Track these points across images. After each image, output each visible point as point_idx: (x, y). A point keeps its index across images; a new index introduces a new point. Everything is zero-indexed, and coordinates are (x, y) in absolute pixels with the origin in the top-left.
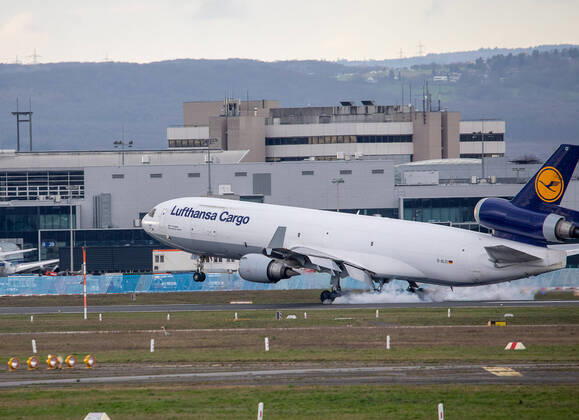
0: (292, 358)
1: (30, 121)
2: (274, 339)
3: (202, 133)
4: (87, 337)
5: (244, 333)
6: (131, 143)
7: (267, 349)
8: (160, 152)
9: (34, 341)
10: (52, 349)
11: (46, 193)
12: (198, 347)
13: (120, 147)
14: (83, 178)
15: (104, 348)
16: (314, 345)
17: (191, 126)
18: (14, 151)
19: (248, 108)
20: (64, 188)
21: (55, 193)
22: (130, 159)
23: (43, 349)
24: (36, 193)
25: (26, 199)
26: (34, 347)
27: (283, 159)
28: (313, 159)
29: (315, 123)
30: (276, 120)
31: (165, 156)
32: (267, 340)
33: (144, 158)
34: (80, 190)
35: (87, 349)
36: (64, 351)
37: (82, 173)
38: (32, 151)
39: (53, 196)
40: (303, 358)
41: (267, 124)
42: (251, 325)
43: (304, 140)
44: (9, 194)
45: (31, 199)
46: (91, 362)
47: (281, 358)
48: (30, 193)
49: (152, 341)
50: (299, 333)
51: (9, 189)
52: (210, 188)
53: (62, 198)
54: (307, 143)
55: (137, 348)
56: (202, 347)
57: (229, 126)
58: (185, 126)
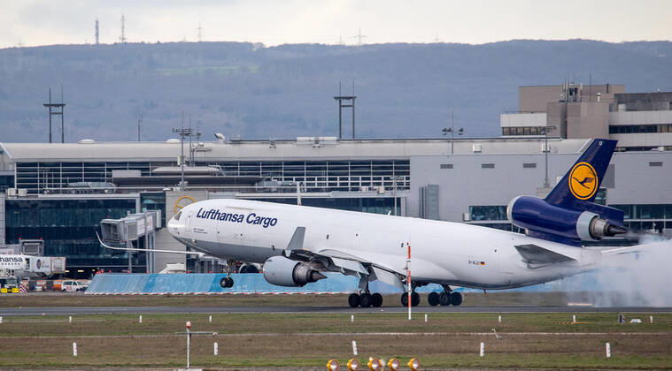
0: (637, 366)
1: (353, 106)
2: (616, 344)
3: (540, 120)
4: (411, 339)
5: (582, 338)
6: (461, 130)
7: (608, 355)
8: (492, 140)
9: (354, 343)
10: (374, 351)
11: (368, 184)
12: (531, 352)
13: (449, 135)
14: (408, 168)
15: (430, 351)
16: (660, 351)
17: (527, 112)
18: (335, 138)
19: (591, 92)
20: (388, 179)
21: (379, 184)
22: (462, 148)
23: (364, 351)
24: (358, 184)
25: (347, 190)
26: (355, 349)
27: (628, 149)
28: (662, 149)
29: (665, 109)
30: (622, 107)
31: (498, 145)
32: (608, 345)
33: (475, 146)
34: (405, 181)
35: (411, 352)
36: (387, 354)
37: (407, 162)
38: (355, 138)
39: (375, 187)
40: (649, 366)
41: (611, 110)
42: (590, 329)
43: (651, 129)
44: (330, 184)
45: (353, 190)
46: (415, 366)
47: (624, 366)
48: (352, 184)
49: (482, 345)
50: (645, 338)
51: (330, 179)
52: (547, 179)
53: (387, 189)
54: (656, 131)
55: (465, 352)
56: (536, 352)
57: (569, 113)
58: (520, 112)
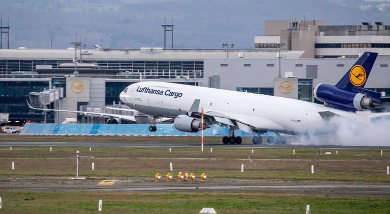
0: (329, 178)
1: (172, 30)
2: (317, 166)
3: (276, 40)
4: (203, 162)
5: (299, 162)
6: (233, 45)
7: (313, 172)
8: (250, 51)
9: (171, 164)
10: (182, 168)
11: (180, 74)
12: (270, 170)
13: (226, 48)
14: (203, 66)
15: (213, 169)
16: (341, 171)
17: (270, 35)
18: (162, 48)
19: (305, 25)
20: (192, 72)
21: (186, 75)
22: (232, 55)
23: (176, 169)
24: (174, 74)
25: (168, 77)
26: (171, 167)
27: (325, 57)
28: (344, 57)
29: (346, 35)
30: (322, 33)
31: (253, 53)
32: (312, 167)
33: (240, 54)
34: (201, 73)
35: (203, 169)
36: (189, 170)
37: (202, 62)
38: (173, 49)
39: (184, 76)
40: (335, 178)
41: (316, 35)
42: (303, 157)
43: (338, 46)
44: (159, 74)
45: (172, 77)
46: (205, 177)
47: (321, 178)
48: (171, 74)
49: (243, 166)
50: (334, 163)
51: (159, 71)
52: (280, 73)
53: (190, 77)
54: (340, 47)
55: (233, 169)
56: (273, 170)
57: (292, 36)
58: (266, 35)
